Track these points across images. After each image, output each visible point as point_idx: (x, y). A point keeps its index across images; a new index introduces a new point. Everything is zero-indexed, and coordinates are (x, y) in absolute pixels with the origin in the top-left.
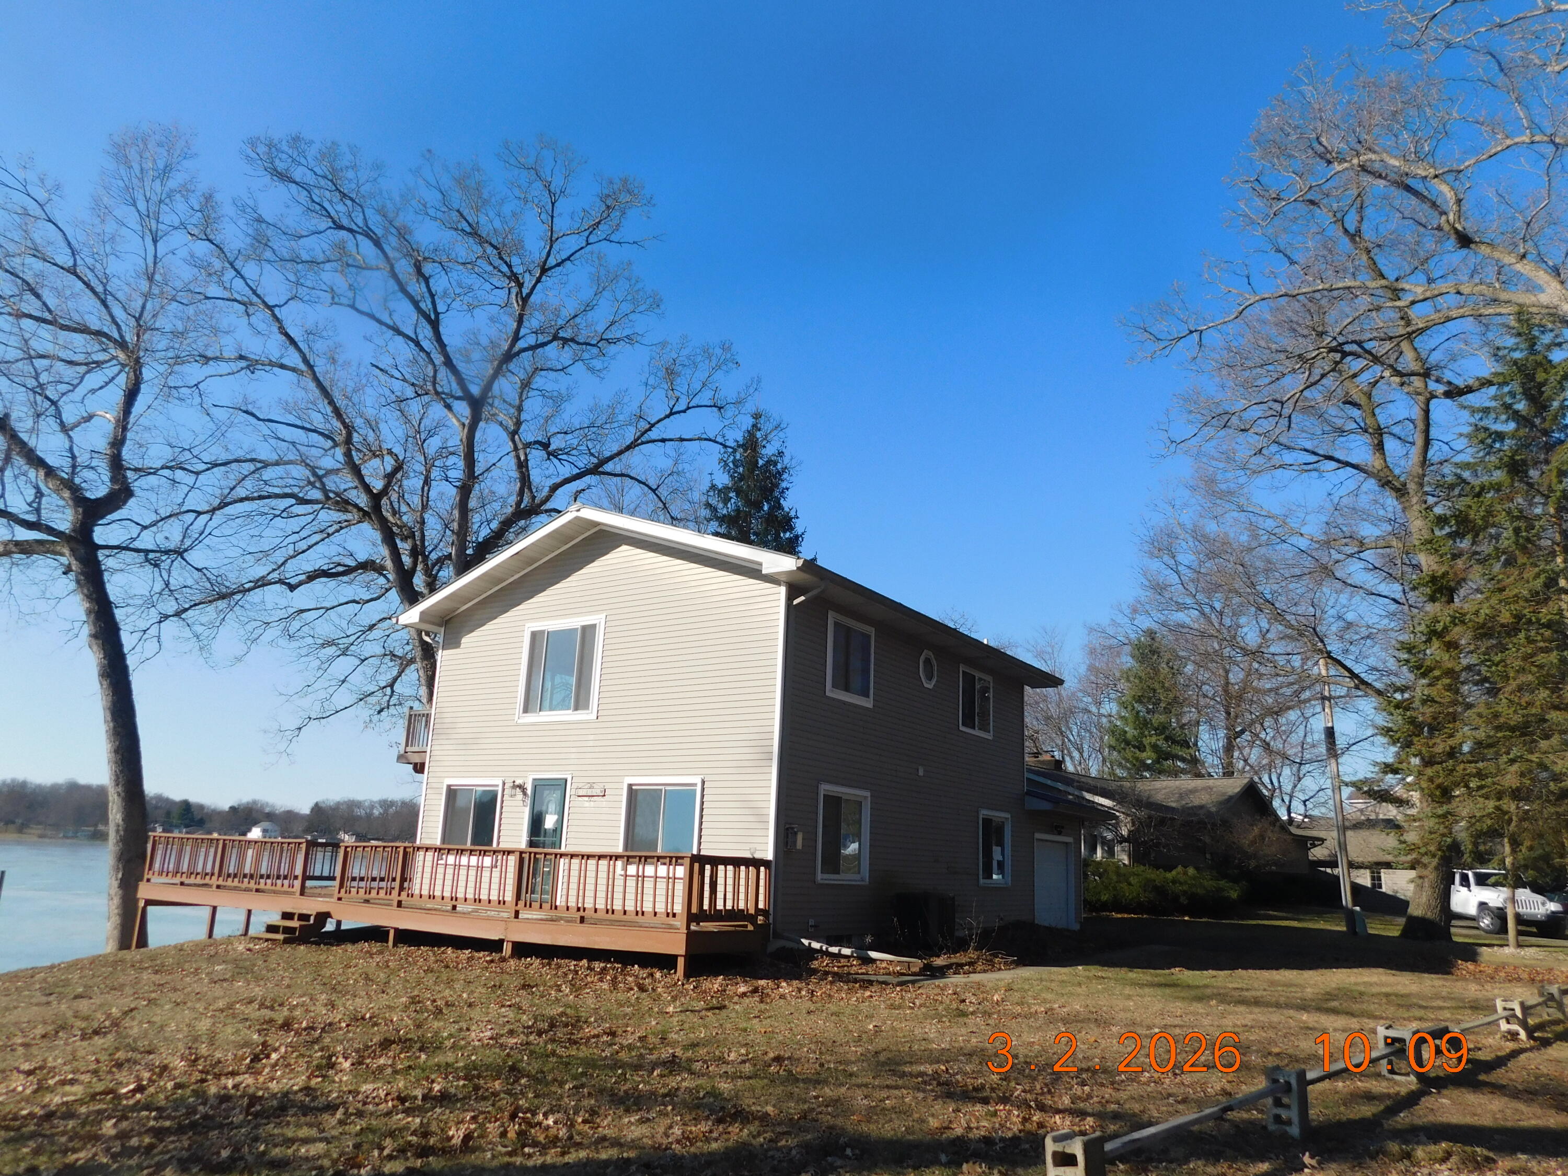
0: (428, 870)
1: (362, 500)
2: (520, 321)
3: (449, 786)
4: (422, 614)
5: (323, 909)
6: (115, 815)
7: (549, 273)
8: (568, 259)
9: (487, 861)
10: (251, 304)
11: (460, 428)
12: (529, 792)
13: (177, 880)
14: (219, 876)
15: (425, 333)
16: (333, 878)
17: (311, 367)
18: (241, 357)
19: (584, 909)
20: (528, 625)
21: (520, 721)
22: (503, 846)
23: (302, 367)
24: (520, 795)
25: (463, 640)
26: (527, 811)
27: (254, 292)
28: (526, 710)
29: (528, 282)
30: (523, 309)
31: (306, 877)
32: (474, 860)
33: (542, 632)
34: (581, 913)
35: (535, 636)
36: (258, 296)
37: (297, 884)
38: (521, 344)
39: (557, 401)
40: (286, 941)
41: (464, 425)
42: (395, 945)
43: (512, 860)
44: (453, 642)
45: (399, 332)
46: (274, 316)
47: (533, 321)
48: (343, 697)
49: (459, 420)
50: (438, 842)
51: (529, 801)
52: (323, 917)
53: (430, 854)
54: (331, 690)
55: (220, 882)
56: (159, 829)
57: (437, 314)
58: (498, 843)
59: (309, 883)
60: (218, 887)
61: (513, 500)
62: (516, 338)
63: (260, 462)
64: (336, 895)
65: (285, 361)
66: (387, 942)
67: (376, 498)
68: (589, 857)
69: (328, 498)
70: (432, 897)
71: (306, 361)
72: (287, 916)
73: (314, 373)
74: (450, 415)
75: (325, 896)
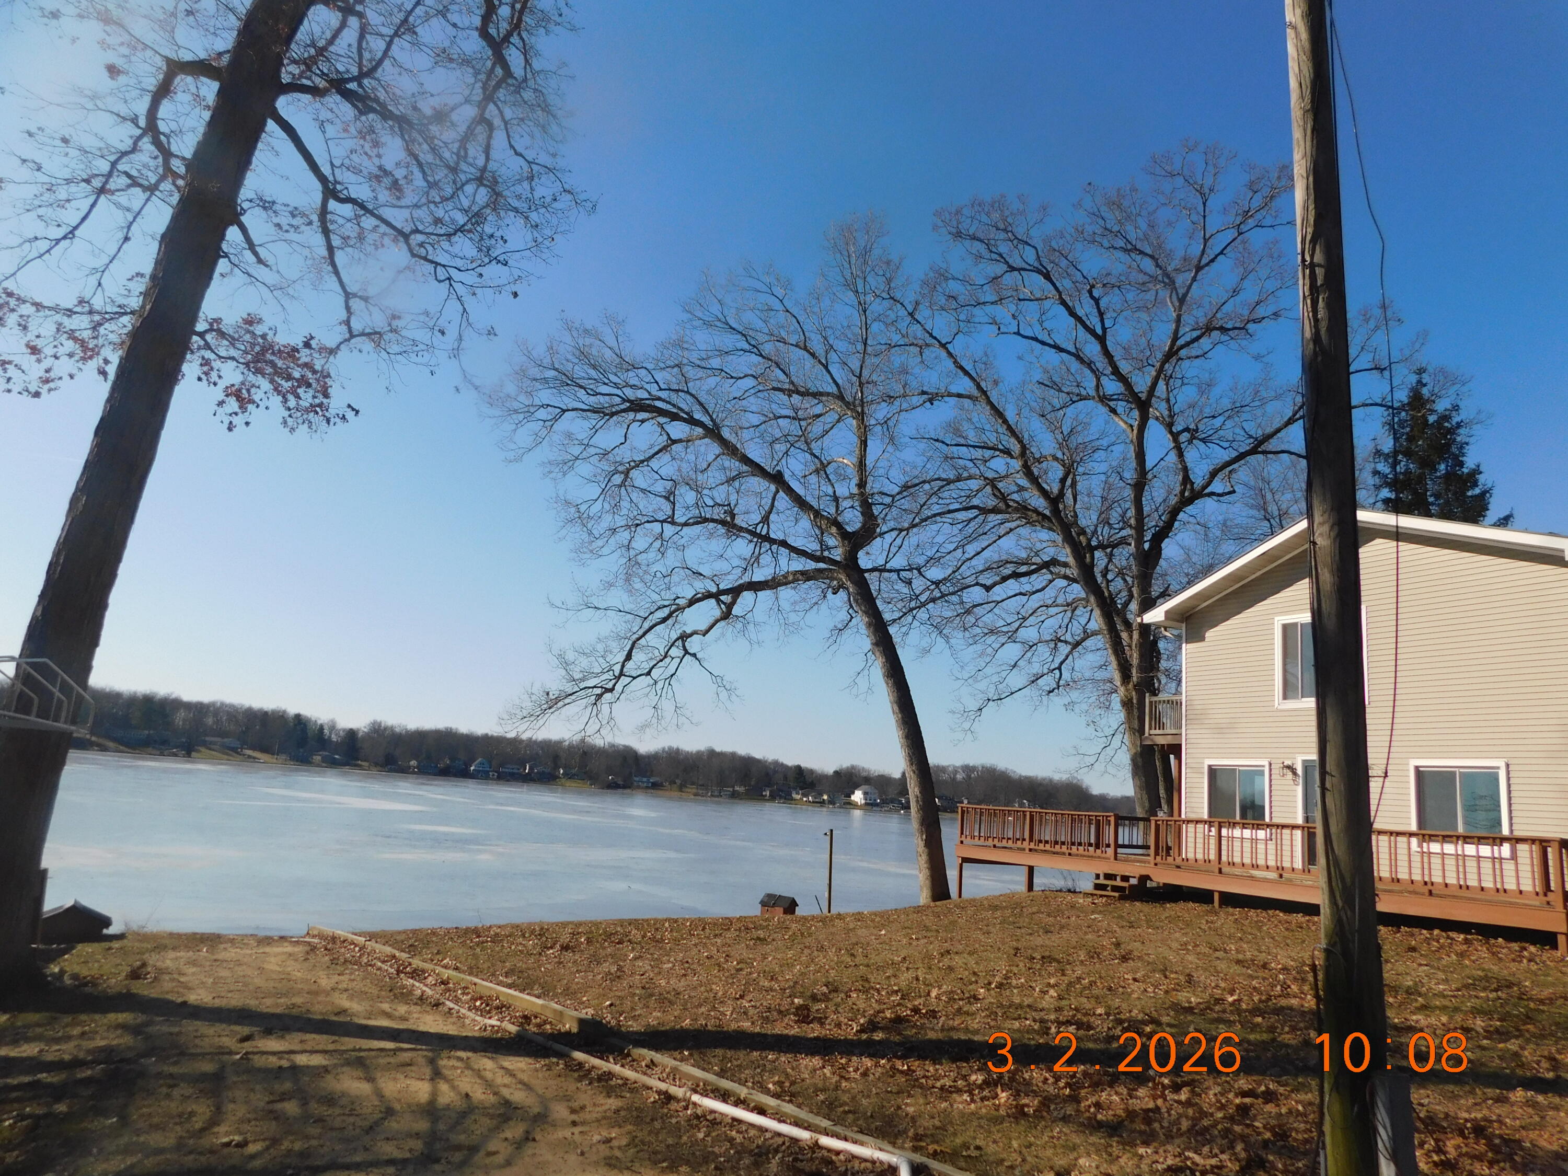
0: (1200, 841)
1: (1038, 502)
2: (1178, 320)
3: (1210, 766)
4: (1167, 612)
5: (1144, 872)
6: (914, 790)
7: (1203, 271)
8: (1221, 253)
9: (1261, 834)
10: (927, 345)
11: (1129, 430)
12: (1300, 771)
13: (990, 842)
14: (1031, 840)
15: (1092, 349)
16: (1148, 847)
17: (984, 393)
18: (924, 393)
19: (1432, 884)
20: (1276, 619)
21: (1283, 707)
22: (1275, 821)
23: (976, 393)
24: (1290, 775)
25: (1207, 635)
26: (1299, 790)
27: (931, 335)
28: (1285, 697)
29: (1182, 280)
30: (1180, 309)
31: (1117, 846)
32: (1247, 833)
33: (1295, 624)
34: (1429, 887)
35: (1285, 627)
36: (935, 338)
37: (1110, 851)
38: (1180, 342)
39: (1205, 387)
40: (1121, 898)
41: (1131, 426)
42: (1220, 906)
43: (1298, 834)
44: (1196, 635)
45: (1062, 350)
46: (950, 354)
47: (1188, 320)
49: (1126, 423)
50: (1206, 817)
51: (1301, 781)
52: (1144, 878)
53: (1200, 826)
54: (1004, 674)
55: (1032, 846)
56: (966, 801)
57: (1104, 329)
58: (1271, 818)
59: (1120, 850)
60: (1030, 850)
61: (1178, 489)
62: (1175, 338)
63: (943, 480)
64: (1153, 862)
65: (954, 389)
66: (1212, 902)
67: (1055, 501)
69: (1008, 506)
71: (979, 387)
72: (1108, 876)
73: (988, 398)
74: (1117, 419)
75: (1145, 862)
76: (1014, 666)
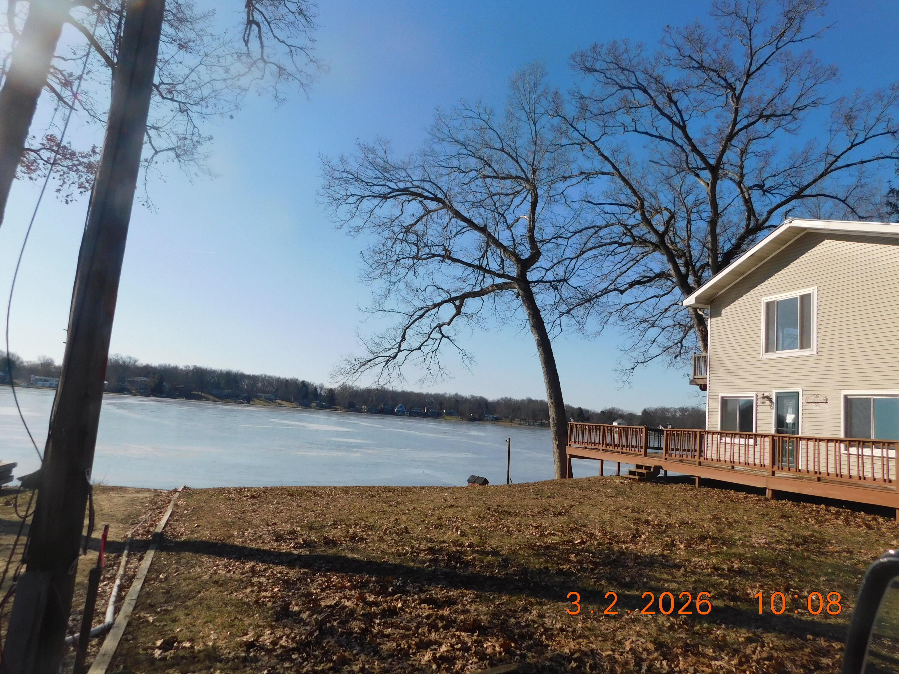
0: (715, 446)
1: (654, 238)
2: (736, 112)
3: (722, 398)
4: (696, 298)
5: (658, 464)
6: (552, 413)
7: (752, 77)
8: (765, 63)
9: (751, 441)
10: (583, 143)
11: (706, 187)
12: (774, 400)
13: (583, 446)
14: (603, 444)
15: (679, 133)
16: (662, 449)
17: (617, 170)
18: (582, 173)
19: (820, 473)
20: (763, 299)
21: (765, 357)
22: (759, 432)
23: (613, 171)
24: (768, 403)
25: (723, 312)
26: (773, 412)
27: (584, 136)
28: (767, 350)
29: (739, 86)
30: (737, 104)
31: (647, 447)
32: (743, 441)
33: (773, 302)
34: (818, 475)
35: (769, 305)
36: (586, 138)
37: (643, 450)
38: (738, 127)
39: (767, 156)
40: (640, 480)
41: (708, 184)
42: (699, 486)
43: (767, 441)
44: (716, 313)
45: (662, 138)
46: (597, 148)
47: (744, 111)
48: (655, 350)
49: (705, 182)
50: (719, 429)
51: (774, 406)
52: (658, 468)
53: (715, 436)
54: (648, 347)
55: (604, 448)
56: (572, 420)
57: (684, 122)
58: (756, 431)
59: (649, 451)
60: (603, 450)
61: (744, 224)
62: (735, 123)
63: (597, 227)
64: (664, 457)
65: (604, 170)
66: (695, 484)
67: (661, 236)
68: (821, 440)
69: (635, 240)
70: (719, 460)
71: (614, 167)
72: (639, 467)
73: (619, 173)
74: (699, 180)
75: (657, 457)
76: (654, 341)
